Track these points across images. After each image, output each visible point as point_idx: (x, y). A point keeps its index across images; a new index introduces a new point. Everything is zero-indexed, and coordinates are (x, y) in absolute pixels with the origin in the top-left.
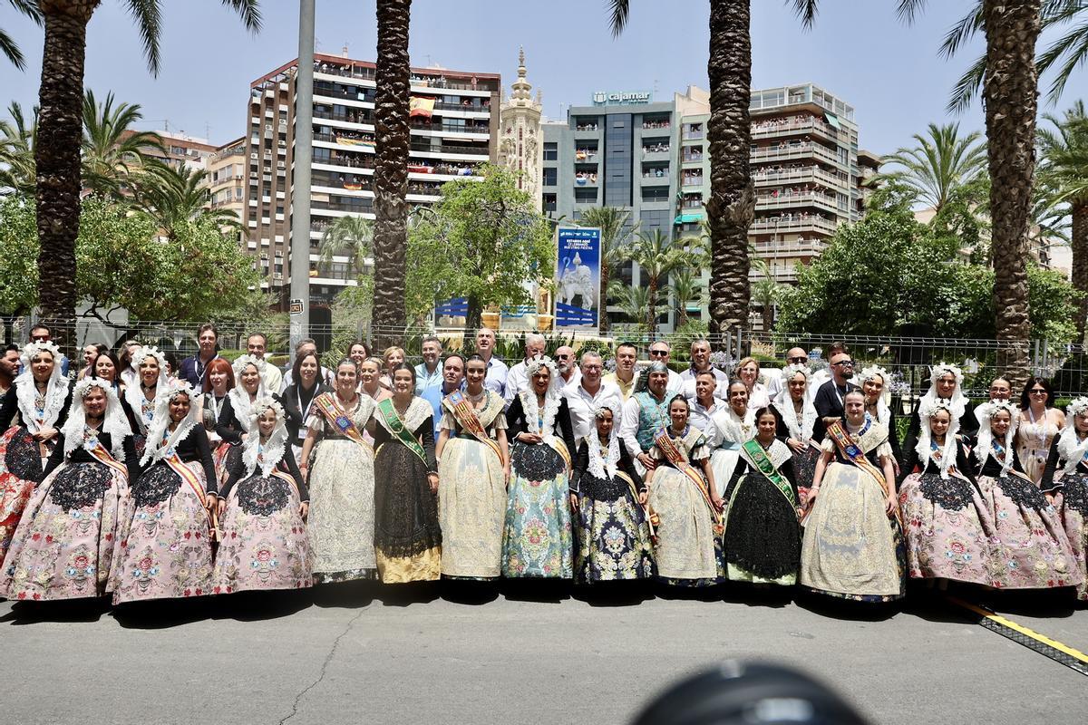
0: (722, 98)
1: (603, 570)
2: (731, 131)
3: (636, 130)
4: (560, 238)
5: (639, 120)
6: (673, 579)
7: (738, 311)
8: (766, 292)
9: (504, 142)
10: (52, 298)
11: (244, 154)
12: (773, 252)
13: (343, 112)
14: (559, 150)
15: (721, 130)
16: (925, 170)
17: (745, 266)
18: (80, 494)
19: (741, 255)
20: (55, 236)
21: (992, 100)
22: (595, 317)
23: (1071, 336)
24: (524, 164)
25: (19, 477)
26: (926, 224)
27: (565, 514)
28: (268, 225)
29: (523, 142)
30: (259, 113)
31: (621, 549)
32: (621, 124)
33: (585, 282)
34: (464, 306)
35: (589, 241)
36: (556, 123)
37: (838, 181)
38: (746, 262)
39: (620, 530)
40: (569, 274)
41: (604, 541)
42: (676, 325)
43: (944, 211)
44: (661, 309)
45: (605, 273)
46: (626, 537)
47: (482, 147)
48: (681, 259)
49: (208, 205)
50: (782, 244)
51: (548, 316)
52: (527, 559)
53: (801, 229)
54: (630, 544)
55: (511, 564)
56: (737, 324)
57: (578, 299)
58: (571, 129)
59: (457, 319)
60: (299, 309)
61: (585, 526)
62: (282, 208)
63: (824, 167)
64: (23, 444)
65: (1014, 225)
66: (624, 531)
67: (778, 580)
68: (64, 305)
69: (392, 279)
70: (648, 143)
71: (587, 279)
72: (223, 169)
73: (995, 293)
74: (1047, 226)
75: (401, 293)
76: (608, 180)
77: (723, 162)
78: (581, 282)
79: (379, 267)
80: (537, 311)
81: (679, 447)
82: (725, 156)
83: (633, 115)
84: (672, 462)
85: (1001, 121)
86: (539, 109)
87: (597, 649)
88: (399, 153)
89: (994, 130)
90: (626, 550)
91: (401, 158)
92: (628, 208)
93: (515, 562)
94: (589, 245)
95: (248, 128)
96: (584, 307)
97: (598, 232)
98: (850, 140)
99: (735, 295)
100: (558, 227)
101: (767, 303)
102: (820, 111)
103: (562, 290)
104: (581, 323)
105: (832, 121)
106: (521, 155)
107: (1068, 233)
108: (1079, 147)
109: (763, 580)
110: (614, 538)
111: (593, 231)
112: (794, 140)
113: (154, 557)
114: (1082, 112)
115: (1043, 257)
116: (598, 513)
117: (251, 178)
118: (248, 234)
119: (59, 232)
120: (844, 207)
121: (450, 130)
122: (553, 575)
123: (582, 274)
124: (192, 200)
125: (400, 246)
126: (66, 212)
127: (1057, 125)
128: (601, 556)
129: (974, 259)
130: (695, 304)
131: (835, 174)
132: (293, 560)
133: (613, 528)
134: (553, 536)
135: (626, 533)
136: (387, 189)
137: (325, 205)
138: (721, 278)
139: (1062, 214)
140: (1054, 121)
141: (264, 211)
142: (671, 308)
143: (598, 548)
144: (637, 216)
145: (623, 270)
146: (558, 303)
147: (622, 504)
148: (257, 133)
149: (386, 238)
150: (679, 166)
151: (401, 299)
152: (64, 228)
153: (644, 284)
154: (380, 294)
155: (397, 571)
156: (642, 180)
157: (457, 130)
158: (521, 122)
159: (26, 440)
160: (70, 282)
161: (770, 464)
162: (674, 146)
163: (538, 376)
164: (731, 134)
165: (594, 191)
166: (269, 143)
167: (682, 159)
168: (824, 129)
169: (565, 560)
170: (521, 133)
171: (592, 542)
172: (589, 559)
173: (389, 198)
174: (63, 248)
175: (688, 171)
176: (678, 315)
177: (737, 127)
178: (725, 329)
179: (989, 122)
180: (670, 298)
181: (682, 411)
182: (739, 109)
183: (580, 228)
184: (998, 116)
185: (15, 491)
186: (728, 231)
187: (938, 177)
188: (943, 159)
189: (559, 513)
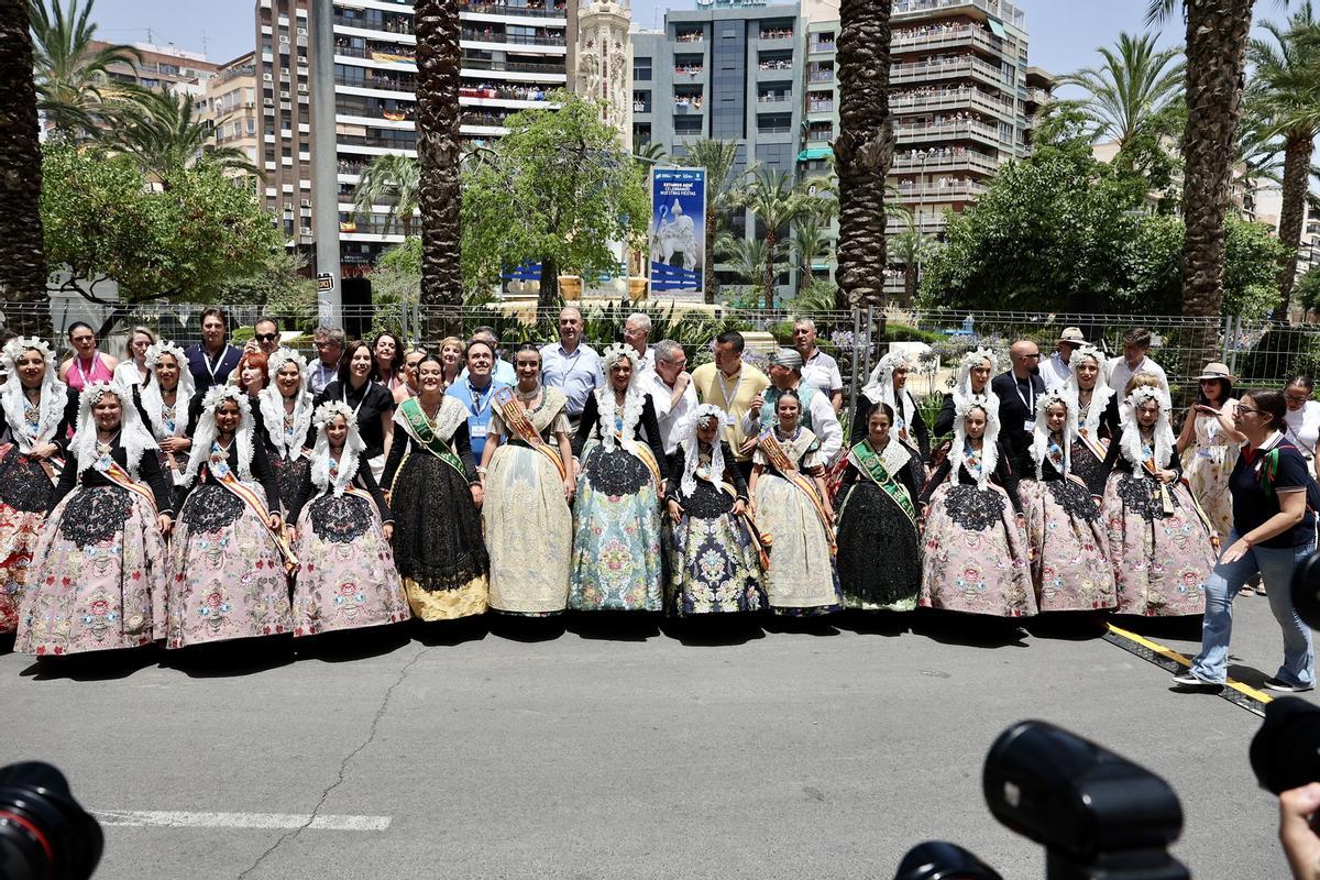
0: (856, 8)
1: (698, 601)
2: (864, 51)
3: (751, 42)
4: (656, 182)
5: (754, 28)
6: (779, 609)
7: (870, 278)
8: (909, 246)
9: (584, 59)
10: (15, 273)
11: (254, 74)
12: (919, 195)
13: (379, 19)
14: (654, 67)
15: (853, 49)
16: (1111, 95)
17: (880, 222)
18: (95, 526)
19: (875, 209)
20: (12, 192)
21: (1196, 8)
22: (699, 279)
23: (1274, 302)
24: (609, 86)
25: (16, 508)
26: (1108, 162)
27: (651, 534)
28: (289, 167)
29: (608, 59)
30: (270, 19)
31: (719, 577)
32: (732, 33)
33: (686, 236)
34: (537, 268)
35: (691, 185)
36: (650, 32)
37: (1001, 107)
38: (881, 218)
39: (719, 554)
40: (667, 226)
41: (699, 566)
42: (798, 287)
43: (1130, 146)
44: (780, 268)
45: (711, 224)
46: (727, 563)
47: (556, 63)
48: (805, 205)
49: (211, 141)
50: (931, 186)
51: (641, 278)
52: (606, 589)
53: (953, 168)
54: (730, 571)
55: (587, 594)
56: (869, 294)
57: (678, 258)
58: (669, 40)
59: (530, 285)
60: (329, 285)
61: (678, 549)
62: (307, 145)
63: (985, 88)
64: (17, 466)
65: (1212, 170)
66: (724, 555)
67: (891, 606)
68: (32, 281)
69: (444, 244)
70: (764, 57)
71: (688, 232)
72: (229, 94)
73: (1183, 254)
74: (1255, 163)
75: (457, 260)
76: (716, 105)
77: (855, 91)
78: (681, 236)
79: (428, 228)
80: (627, 272)
81: (788, 452)
82: (858, 83)
83: (747, 22)
84: (778, 469)
85: (1205, 36)
86: (627, 15)
87: (697, 695)
88: (447, 82)
89: (1197, 48)
90: (726, 577)
91: (450, 88)
92: (741, 141)
93: (591, 592)
94: (692, 190)
95: (257, 40)
96: (686, 267)
97: (702, 173)
98: (1018, 54)
99: (867, 259)
100: (652, 168)
101: (910, 259)
102: (983, 16)
103: (658, 245)
104: (682, 287)
105: (997, 29)
106: (605, 76)
107: (1280, 172)
108: (1302, 64)
109: (874, 606)
110: (712, 563)
111: (697, 172)
112: (949, 53)
113: (224, 592)
114: (1309, 17)
115: (1248, 202)
116: (693, 533)
117: (266, 106)
118: (264, 179)
119: (16, 186)
120: (1008, 139)
121: (516, 41)
122: (637, 606)
123: (683, 226)
124: (191, 137)
125: (453, 201)
126: (23, 160)
127: (1276, 35)
128: (696, 585)
129: (1164, 206)
130: (823, 260)
131: (998, 97)
132: (382, 591)
133: (711, 552)
134: (636, 561)
135: (726, 558)
136: (434, 129)
137: (361, 141)
138: (850, 238)
139: (1273, 150)
140: (1273, 30)
141: (284, 149)
142: (793, 266)
143: (692, 575)
144: (751, 150)
145: (734, 219)
146: (653, 263)
147: (723, 522)
148: (270, 47)
149: (434, 192)
150: (805, 88)
151: (456, 268)
152: (23, 182)
153: (760, 236)
154: (430, 262)
155: (440, 606)
156: (759, 106)
157: (525, 42)
158: (605, 33)
159: (20, 461)
160: (36, 251)
161: (884, 471)
162: (798, 60)
163: (617, 369)
164: (865, 55)
165: (696, 119)
166: (285, 61)
167: (807, 78)
168: (986, 39)
169: (652, 589)
170: (605, 47)
171: (685, 568)
172: (681, 588)
173: (437, 140)
174: (22, 207)
175: (814, 94)
176: (801, 275)
177: (873, 46)
178: (855, 300)
179: (1190, 37)
180: (792, 253)
181: (792, 408)
182: (877, 23)
183: (680, 168)
184: (1203, 30)
185: (12, 526)
186: (860, 179)
187: (1125, 105)
188: (1133, 78)
189: (643, 534)
